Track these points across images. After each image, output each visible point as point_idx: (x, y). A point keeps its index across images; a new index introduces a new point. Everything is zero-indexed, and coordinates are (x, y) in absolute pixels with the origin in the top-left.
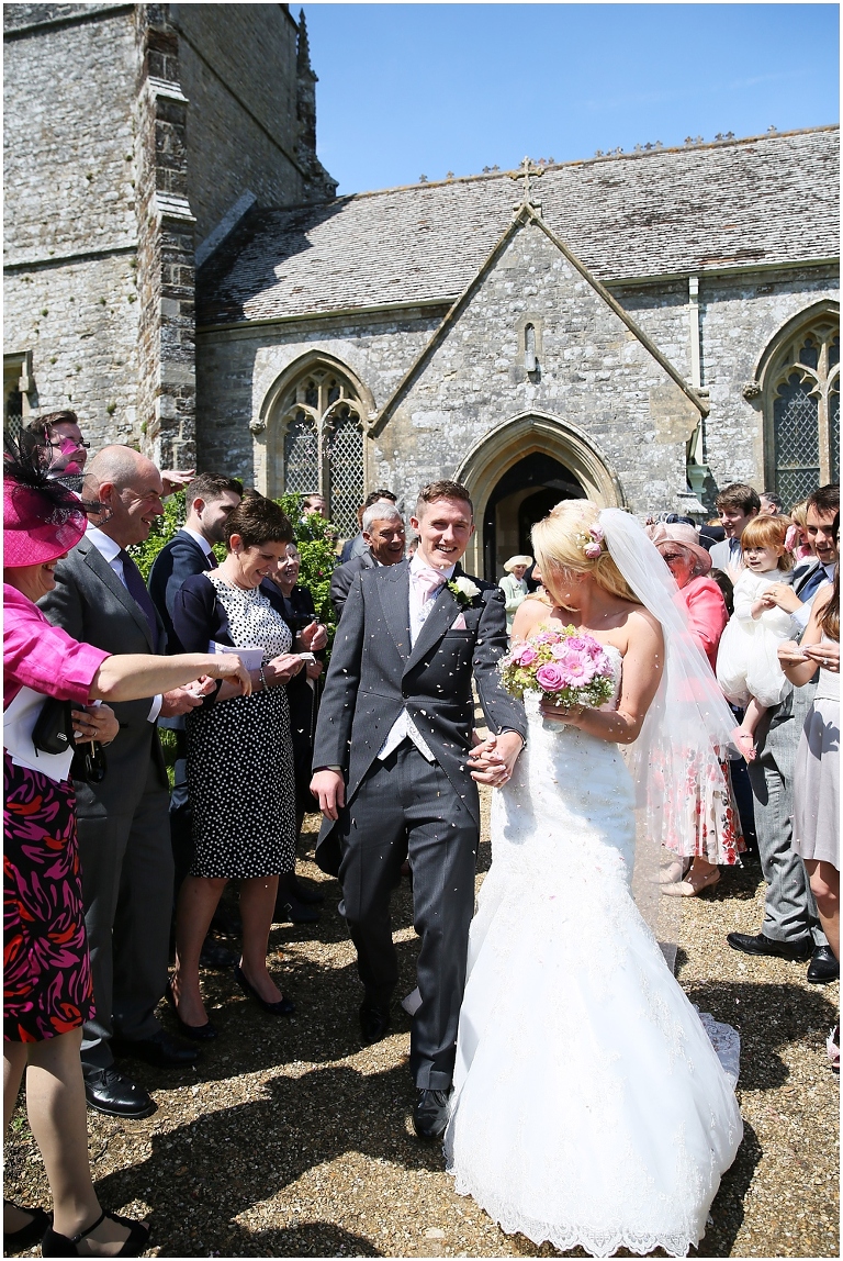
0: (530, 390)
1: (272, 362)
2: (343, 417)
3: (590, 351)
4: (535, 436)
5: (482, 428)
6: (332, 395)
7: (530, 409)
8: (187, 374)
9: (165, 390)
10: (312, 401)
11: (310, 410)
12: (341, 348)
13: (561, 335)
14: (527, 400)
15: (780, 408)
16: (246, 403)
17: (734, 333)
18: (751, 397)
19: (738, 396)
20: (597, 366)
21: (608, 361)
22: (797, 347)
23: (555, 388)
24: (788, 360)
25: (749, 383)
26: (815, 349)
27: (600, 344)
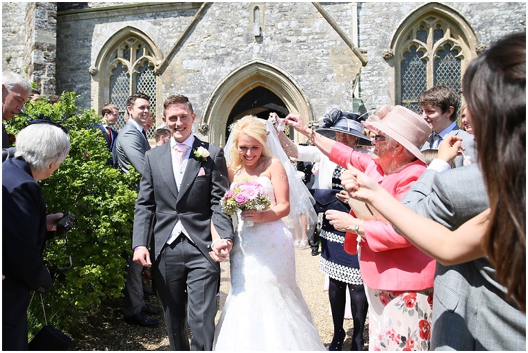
0: (256, 47)
1: (103, 33)
2: (144, 66)
3: (294, 24)
4: (259, 76)
5: (226, 70)
6: (139, 52)
7: (255, 59)
8: (51, 38)
9: (37, 46)
10: (127, 56)
11: (125, 62)
12: (144, 25)
13: (276, 14)
14: (255, 53)
15: (404, 66)
16: (88, 57)
17: (378, 20)
18: (387, 58)
19: (380, 58)
20: (298, 33)
21: (304, 30)
22: (415, 29)
23: (271, 46)
24: (409, 38)
25: (387, 50)
26: (426, 32)
27: (300, 20)
